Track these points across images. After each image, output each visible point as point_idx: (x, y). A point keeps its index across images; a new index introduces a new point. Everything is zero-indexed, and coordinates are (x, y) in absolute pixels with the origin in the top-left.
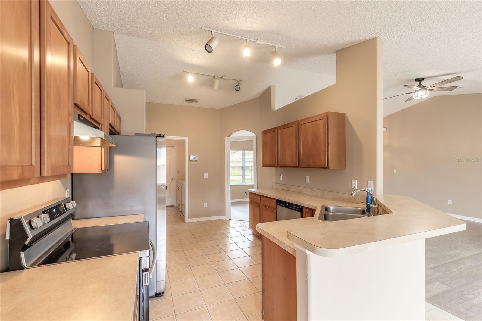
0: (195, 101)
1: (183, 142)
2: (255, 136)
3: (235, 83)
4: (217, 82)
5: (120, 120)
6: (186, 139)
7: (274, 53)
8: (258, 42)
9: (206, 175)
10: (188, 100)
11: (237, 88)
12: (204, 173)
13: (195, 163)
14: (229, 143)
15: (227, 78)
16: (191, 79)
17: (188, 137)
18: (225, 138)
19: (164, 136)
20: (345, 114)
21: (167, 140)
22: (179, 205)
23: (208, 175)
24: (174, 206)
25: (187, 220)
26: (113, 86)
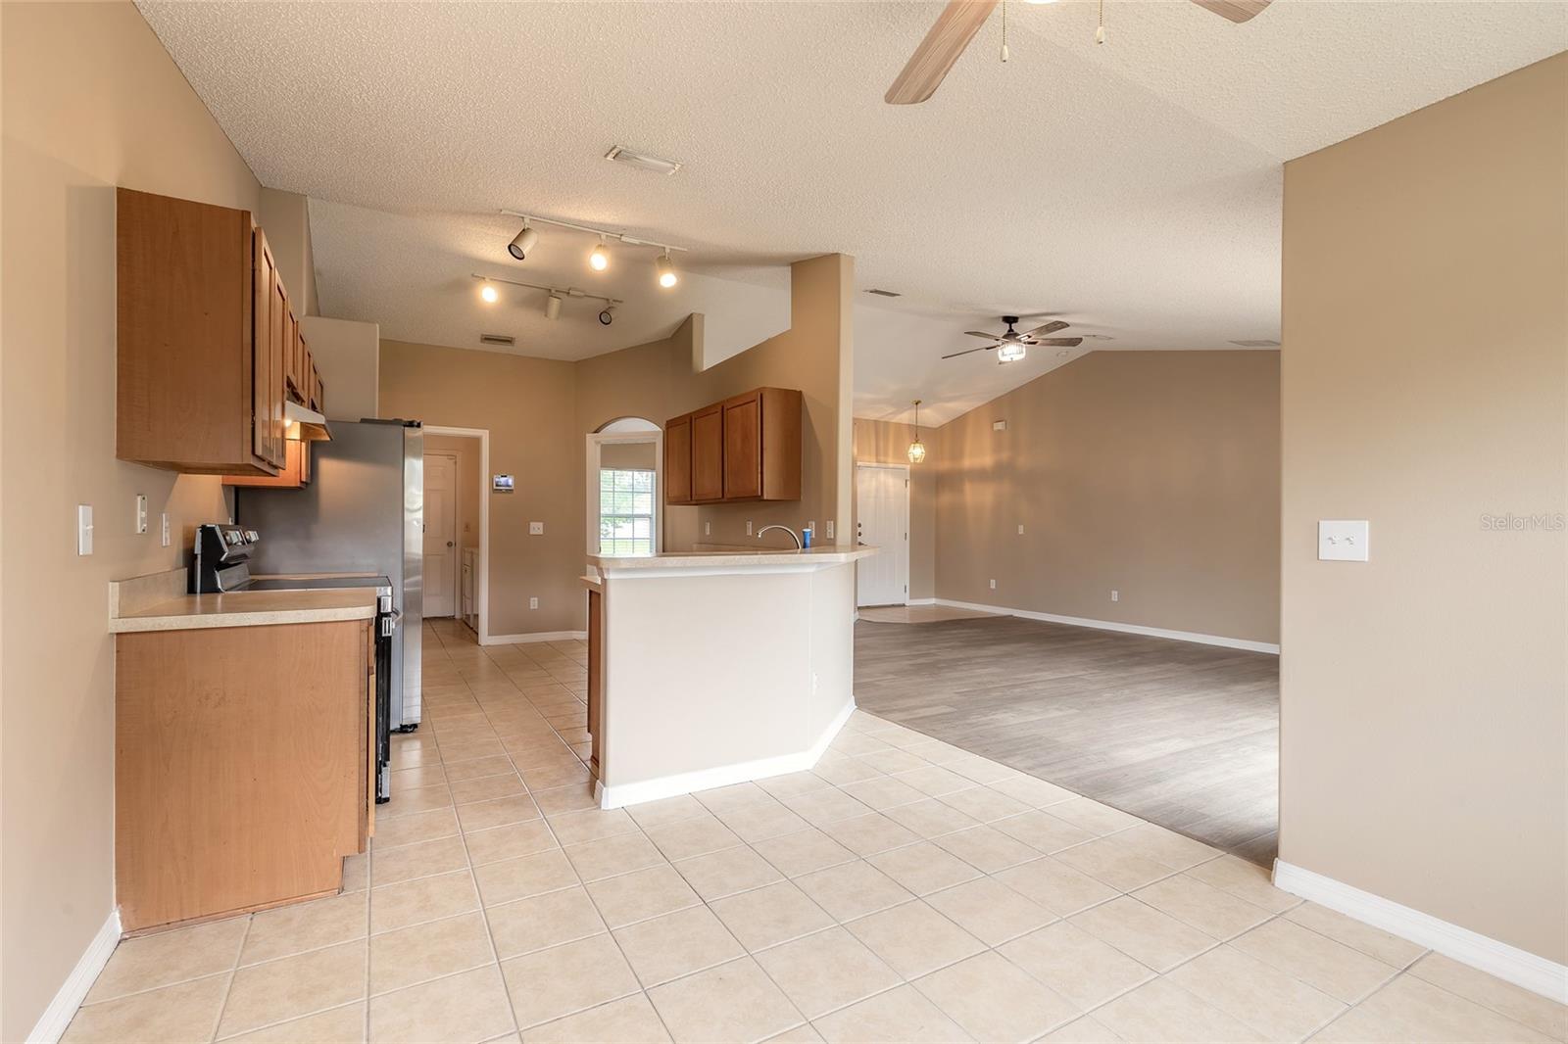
0: (509, 341)
1: (477, 441)
2: (658, 432)
3: (602, 306)
4: (555, 303)
5: (322, 387)
6: (484, 435)
7: (664, 260)
8: (623, 239)
9: (536, 528)
10: (487, 339)
11: (604, 318)
12: (532, 524)
13: (507, 495)
14: (599, 448)
15: (582, 294)
16: (489, 295)
17: (487, 431)
18: (587, 435)
19: (419, 425)
20: (801, 392)
21: (427, 436)
22: (468, 616)
23: (541, 529)
24: (452, 618)
25: (485, 639)
26: (304, 313)
